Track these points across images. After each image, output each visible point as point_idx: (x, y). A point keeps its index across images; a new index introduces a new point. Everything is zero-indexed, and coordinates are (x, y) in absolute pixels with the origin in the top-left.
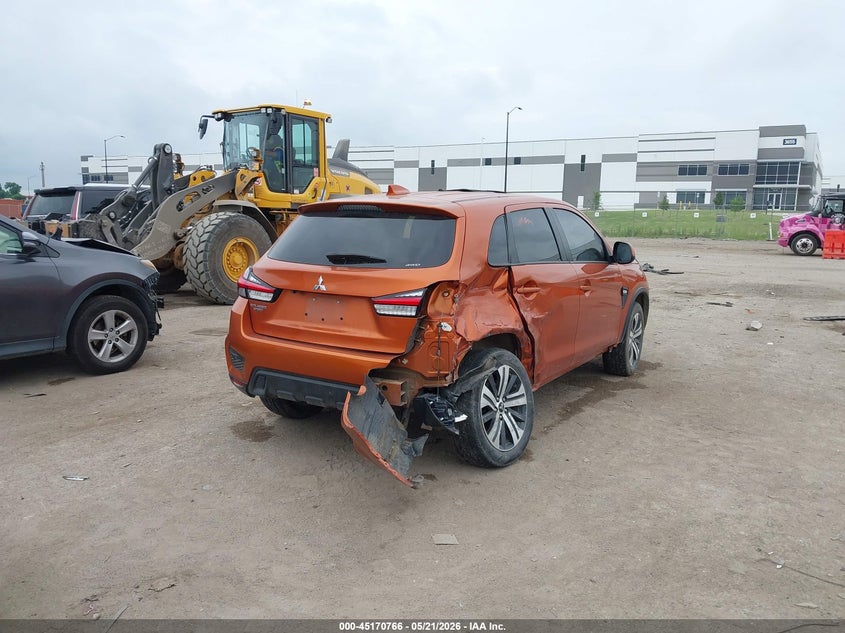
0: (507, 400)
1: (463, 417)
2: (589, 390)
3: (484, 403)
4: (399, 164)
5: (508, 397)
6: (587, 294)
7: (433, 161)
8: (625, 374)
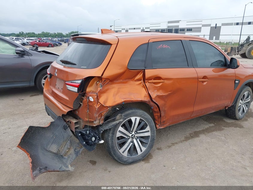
0: (137, 133)
1: (102, 142)
2: (212, 125)
3: (118, 134)
4: (204, 26)
5: (138, 132)
6: (205, 83)
7: (216, 24)
8: (236, 119)
